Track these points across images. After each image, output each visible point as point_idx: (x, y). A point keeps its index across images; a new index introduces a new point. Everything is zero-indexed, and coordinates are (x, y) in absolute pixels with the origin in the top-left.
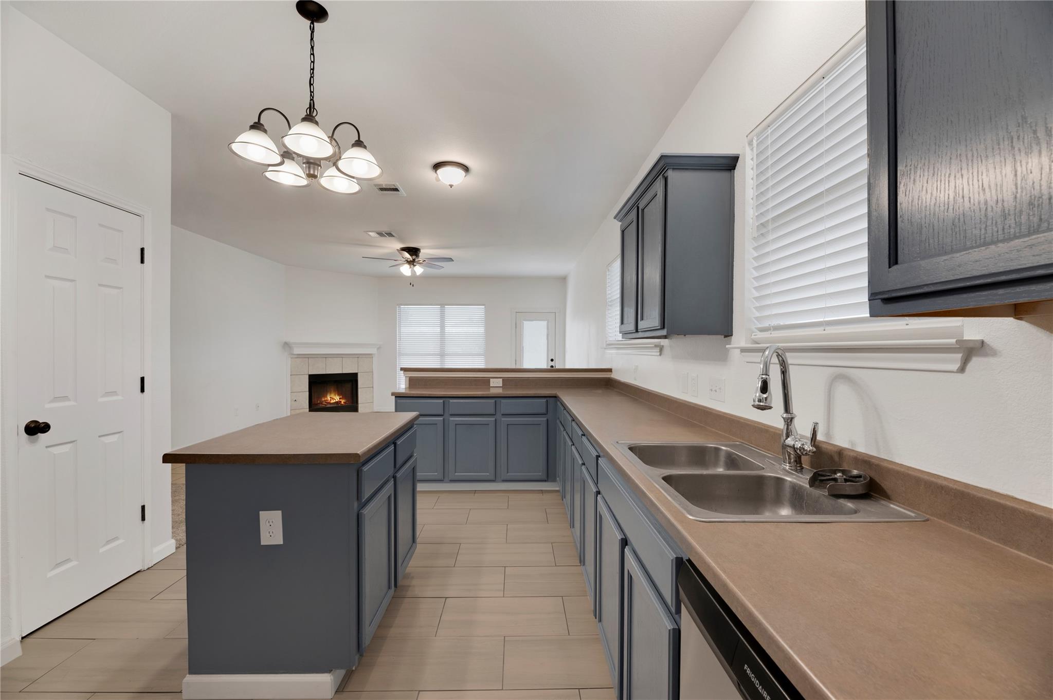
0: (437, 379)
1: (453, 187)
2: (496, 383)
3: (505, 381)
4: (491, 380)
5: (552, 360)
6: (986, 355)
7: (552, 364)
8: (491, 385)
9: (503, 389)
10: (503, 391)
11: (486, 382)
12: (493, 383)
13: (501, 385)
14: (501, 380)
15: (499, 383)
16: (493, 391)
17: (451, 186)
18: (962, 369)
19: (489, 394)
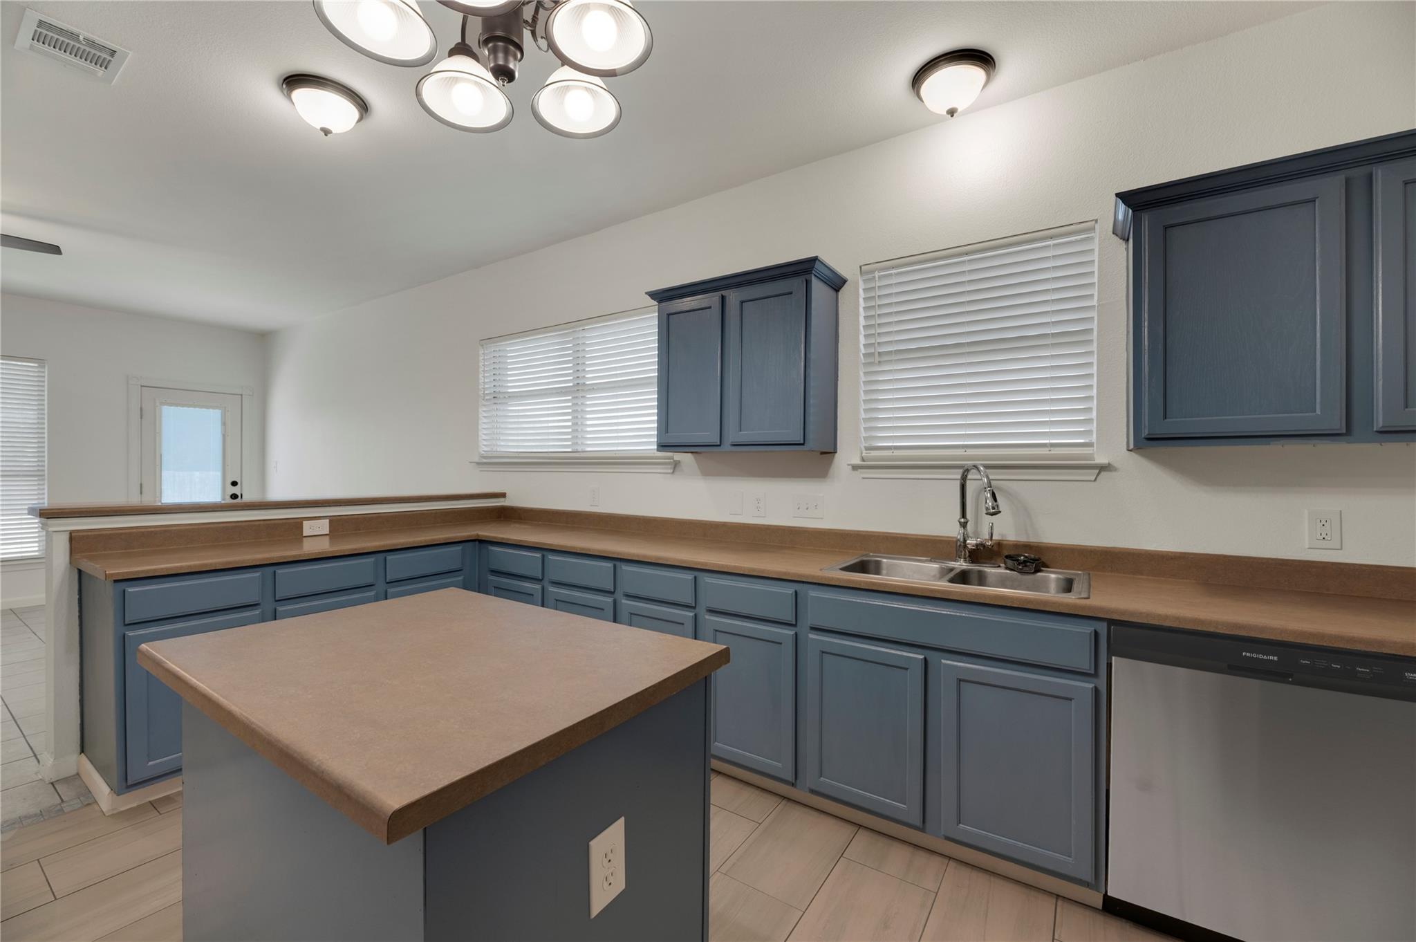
0: (165, 531)
1: (329, 135)
2: (316, 527)
3: (335, 522)
4: (304, 522)
5: (234, 484)
6: (1110, 471)
7: (236, 490)
8: (304, 535)
9: (330, 539)
10: (331, 543)
11: (295, 527)
12: (308, 528)
13: (328, 533)
14: (328, 520)
15: (324, 527)
16: (310, 548)
17: (326, 132)
18: (1095, 480)
19: (300, 555)
